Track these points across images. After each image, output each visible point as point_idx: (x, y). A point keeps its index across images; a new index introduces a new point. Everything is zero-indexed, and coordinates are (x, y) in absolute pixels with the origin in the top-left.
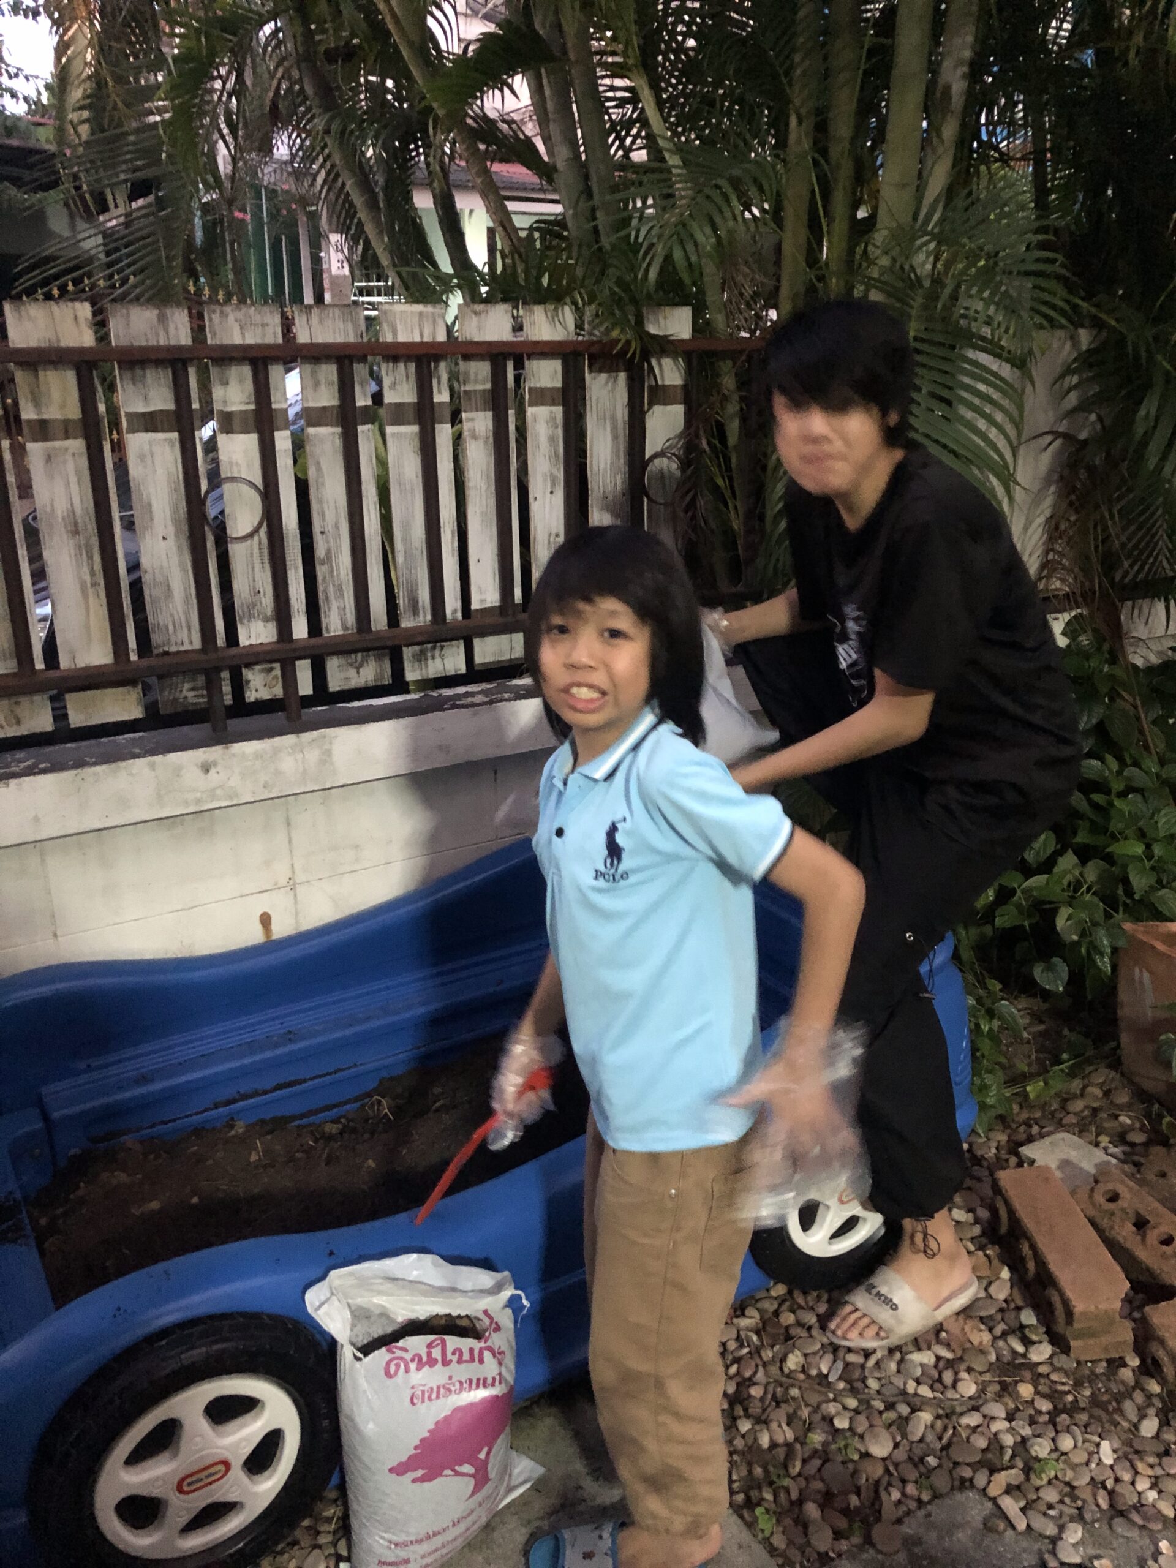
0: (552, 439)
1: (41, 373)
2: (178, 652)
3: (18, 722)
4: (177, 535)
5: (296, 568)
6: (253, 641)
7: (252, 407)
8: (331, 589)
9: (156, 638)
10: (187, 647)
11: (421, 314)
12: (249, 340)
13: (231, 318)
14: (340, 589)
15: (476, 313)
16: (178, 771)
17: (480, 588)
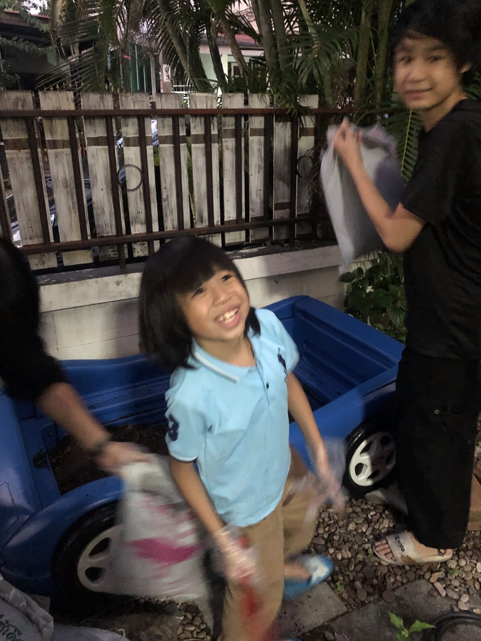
0: (259, 150)
1: (54, 121)
2: (107, 236)
3: (44, 263)
4: (107, 188)
5: (154, 202)
6: (137, 232)
7: (138, 135)
8: (168, 212)
9: (98, 230)
10: (110, 234)
11: (207, 97)
12: (137, 108)
13: (130, 98)
14: (172, 212)
15: (229, 97)
16: (107, 284)
17: (228, 212)
